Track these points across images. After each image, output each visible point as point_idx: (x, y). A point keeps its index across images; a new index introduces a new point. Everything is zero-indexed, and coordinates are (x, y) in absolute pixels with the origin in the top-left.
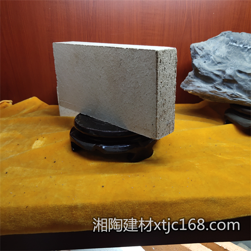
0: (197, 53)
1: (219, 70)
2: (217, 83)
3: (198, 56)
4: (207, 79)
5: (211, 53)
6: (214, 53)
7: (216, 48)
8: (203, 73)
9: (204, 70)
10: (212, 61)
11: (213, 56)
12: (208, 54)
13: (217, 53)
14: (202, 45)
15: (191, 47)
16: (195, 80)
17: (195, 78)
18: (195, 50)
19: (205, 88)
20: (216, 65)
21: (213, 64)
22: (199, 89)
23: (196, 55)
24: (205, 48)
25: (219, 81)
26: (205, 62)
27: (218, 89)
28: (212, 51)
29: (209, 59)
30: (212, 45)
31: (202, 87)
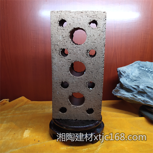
0: (122, 74)
1: (135, 85)
2: (135, 93)
3: (123, 76)
4: (128, 90)
5: (130, 75)
6: (132, 74)
7: (133, 71)
8: (126, 86)
9: (127, 85)
10: (131, 79)
11: (131, 76)
12: (128, 75)
13: (134, 74)
14: (124, 70)
15: (118, 70)
16: (121, 90)
17: (121, 89)
18: (120, 72)
19: (127, 95)
20: (133, 81)
21: (131, 81)
22: (124, 95)
23: (121, 75)
24: (126, 71)
25: (136, 92)
26: (127, 80)
27: (135, 96)
28: (130, 73)
29: (129, 78)
30: (130, 69)
31: (125, 95)
